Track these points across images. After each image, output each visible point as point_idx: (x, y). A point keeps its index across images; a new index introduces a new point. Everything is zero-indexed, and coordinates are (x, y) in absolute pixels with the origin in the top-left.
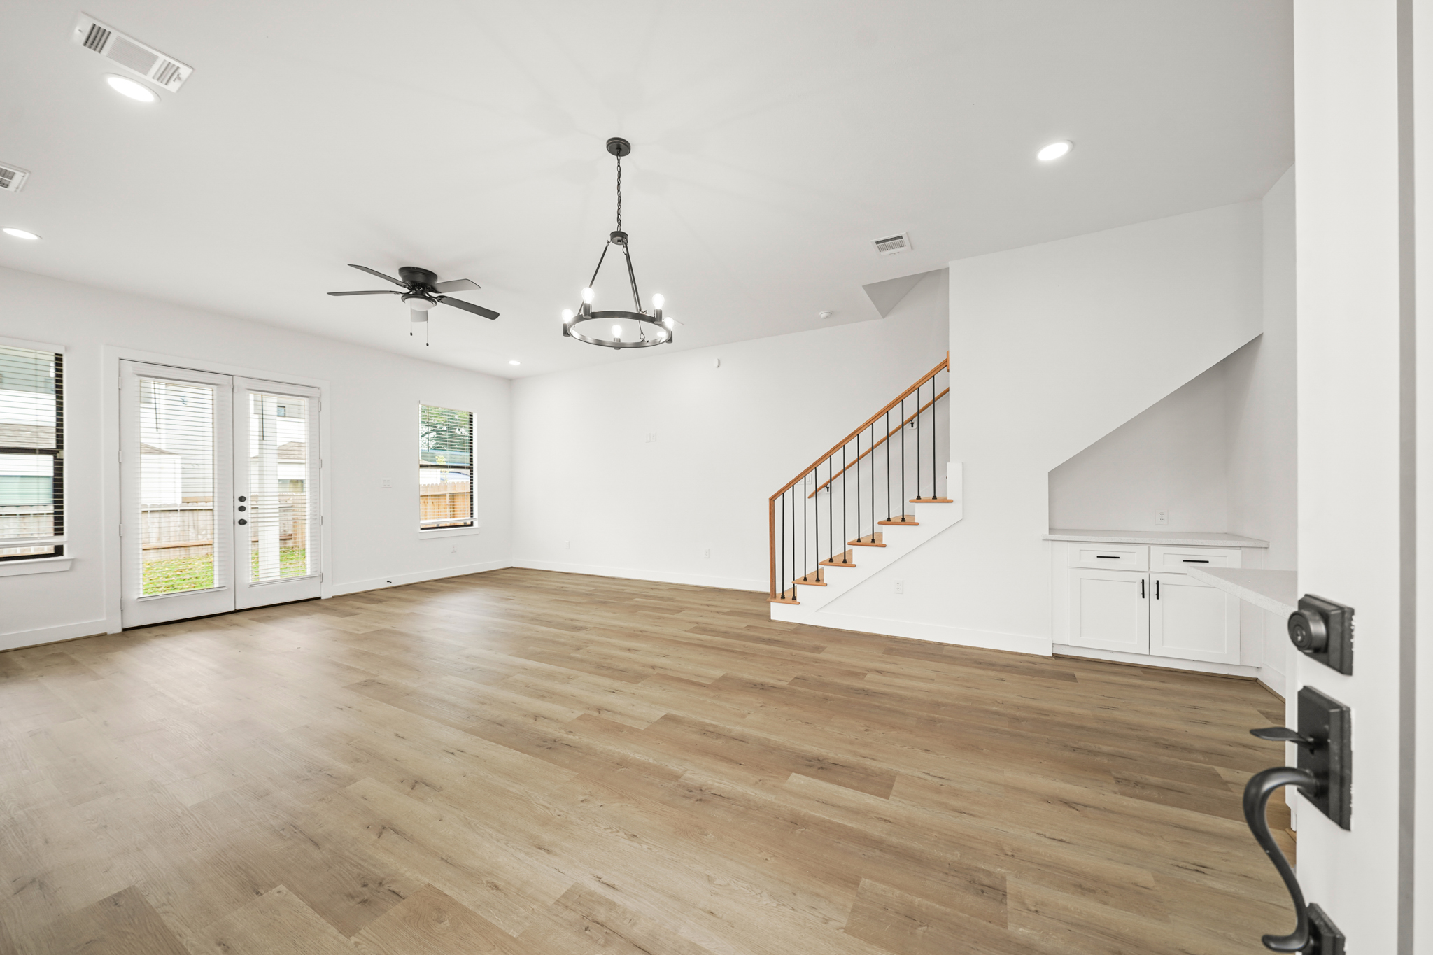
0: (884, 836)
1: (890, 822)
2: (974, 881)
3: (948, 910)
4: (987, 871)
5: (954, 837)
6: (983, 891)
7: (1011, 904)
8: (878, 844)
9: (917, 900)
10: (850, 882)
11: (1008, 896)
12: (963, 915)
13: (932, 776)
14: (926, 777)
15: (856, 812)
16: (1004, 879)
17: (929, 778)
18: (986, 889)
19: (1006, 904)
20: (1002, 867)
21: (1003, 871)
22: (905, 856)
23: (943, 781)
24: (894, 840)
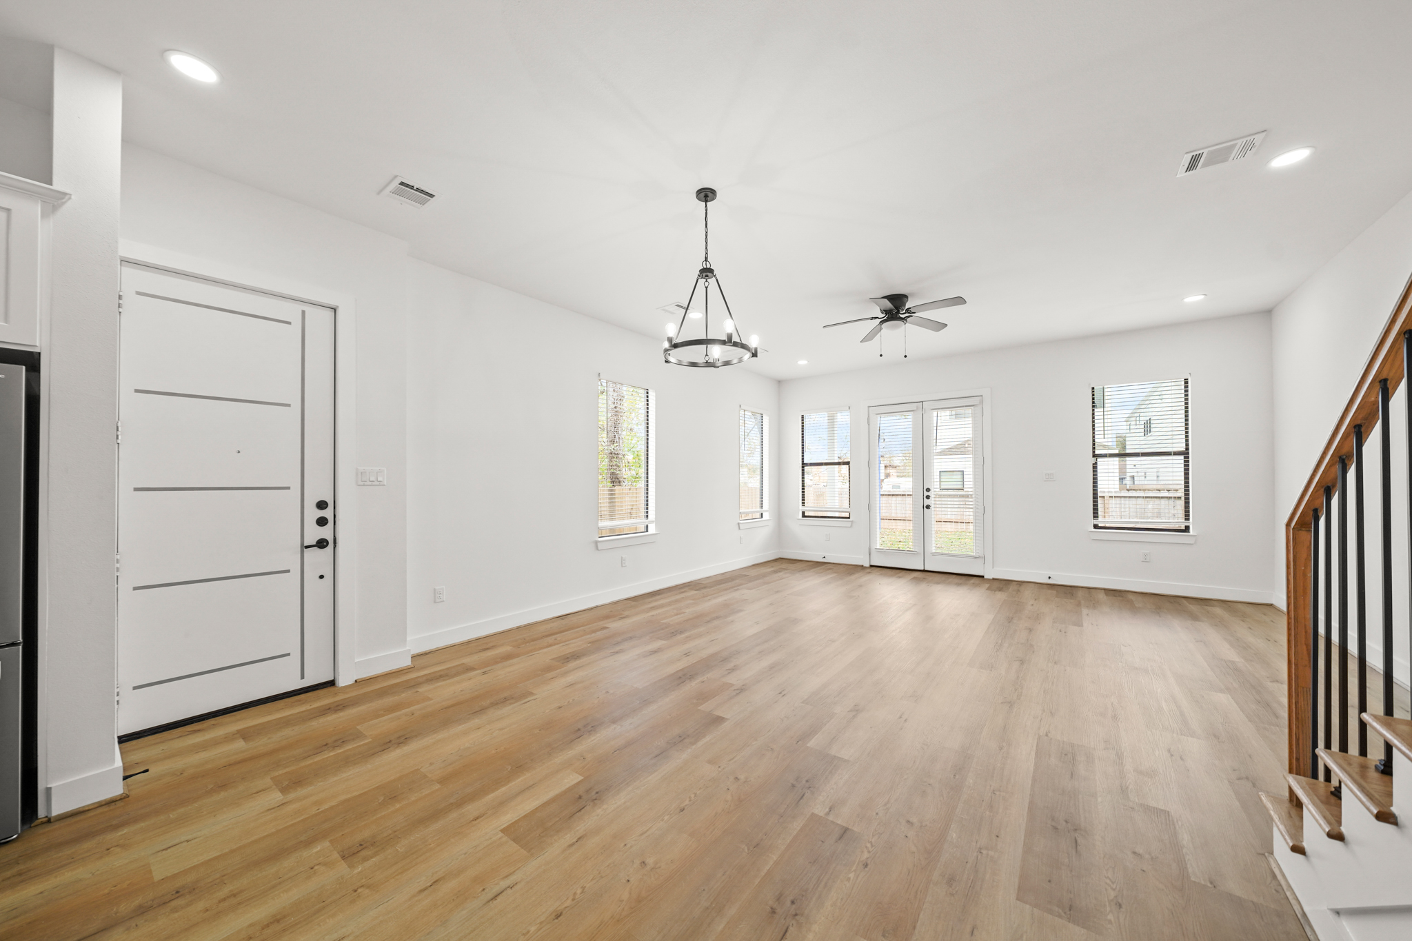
0: (463, 811)
1: (473, 820)
2: (372, 845)
3: (375, 818)
4: (368, 860)
5: (417, 858)
6: (361, 845)
7: (336, 855)
8: (460, 804)
9: (398, 806)
10: (443, 781)
11: (340, 859)
12: (363, 824)
13: (505, 889)
14: (508, 882)
15: (502, 804)
16: (351, 866)
17: (504, 884)
18: (360, 848)
19: (338, 853)
20: (359, 873)
21: (356, 871)
22: (435, 814)
23: (490, 896)
24: (454, 815)
